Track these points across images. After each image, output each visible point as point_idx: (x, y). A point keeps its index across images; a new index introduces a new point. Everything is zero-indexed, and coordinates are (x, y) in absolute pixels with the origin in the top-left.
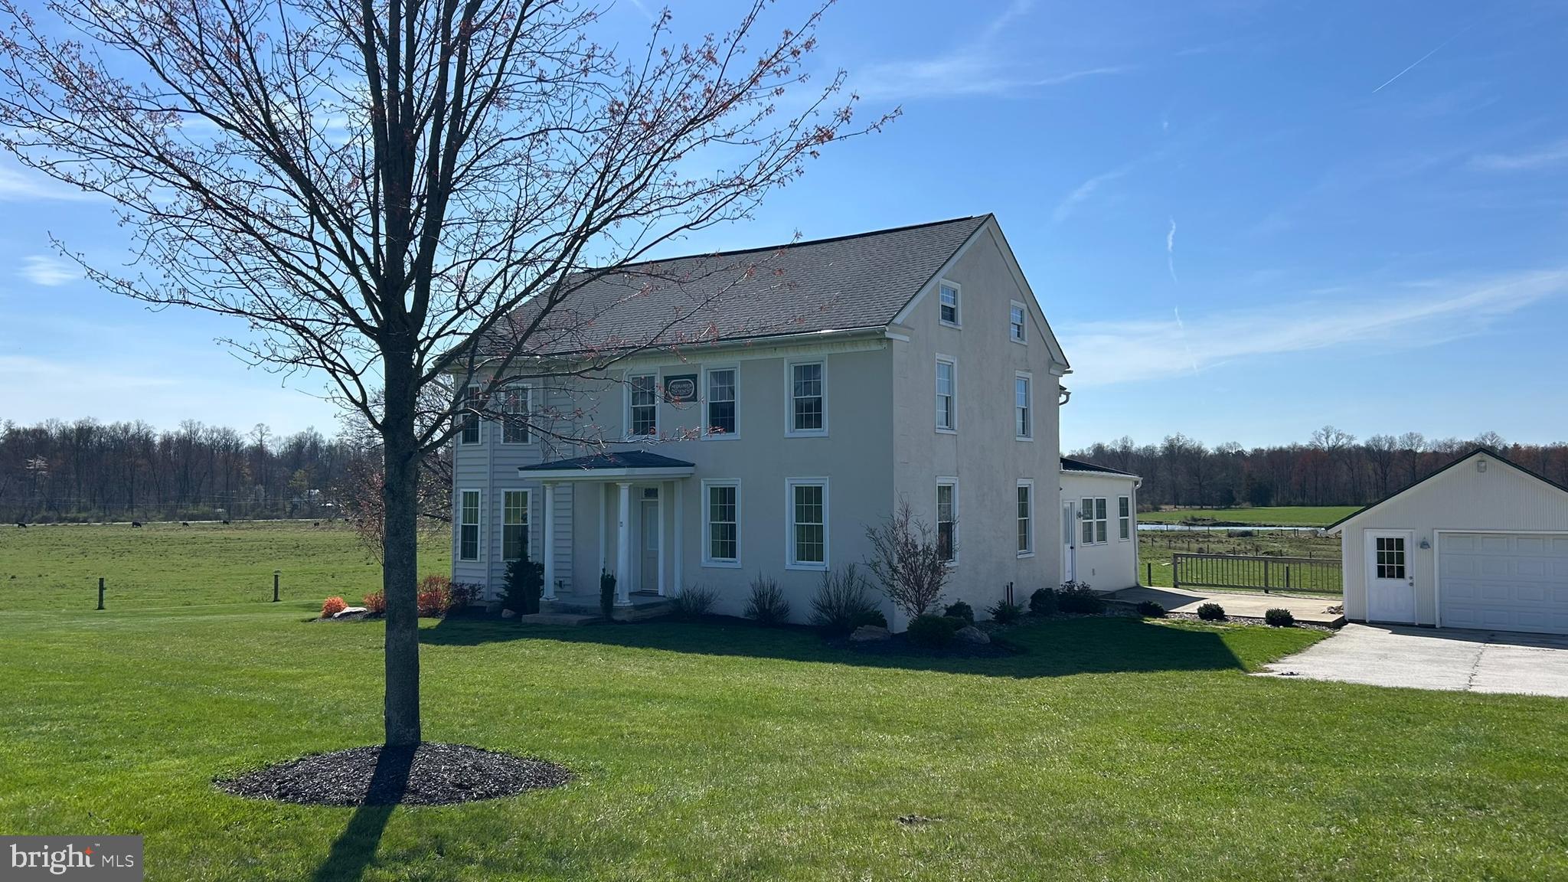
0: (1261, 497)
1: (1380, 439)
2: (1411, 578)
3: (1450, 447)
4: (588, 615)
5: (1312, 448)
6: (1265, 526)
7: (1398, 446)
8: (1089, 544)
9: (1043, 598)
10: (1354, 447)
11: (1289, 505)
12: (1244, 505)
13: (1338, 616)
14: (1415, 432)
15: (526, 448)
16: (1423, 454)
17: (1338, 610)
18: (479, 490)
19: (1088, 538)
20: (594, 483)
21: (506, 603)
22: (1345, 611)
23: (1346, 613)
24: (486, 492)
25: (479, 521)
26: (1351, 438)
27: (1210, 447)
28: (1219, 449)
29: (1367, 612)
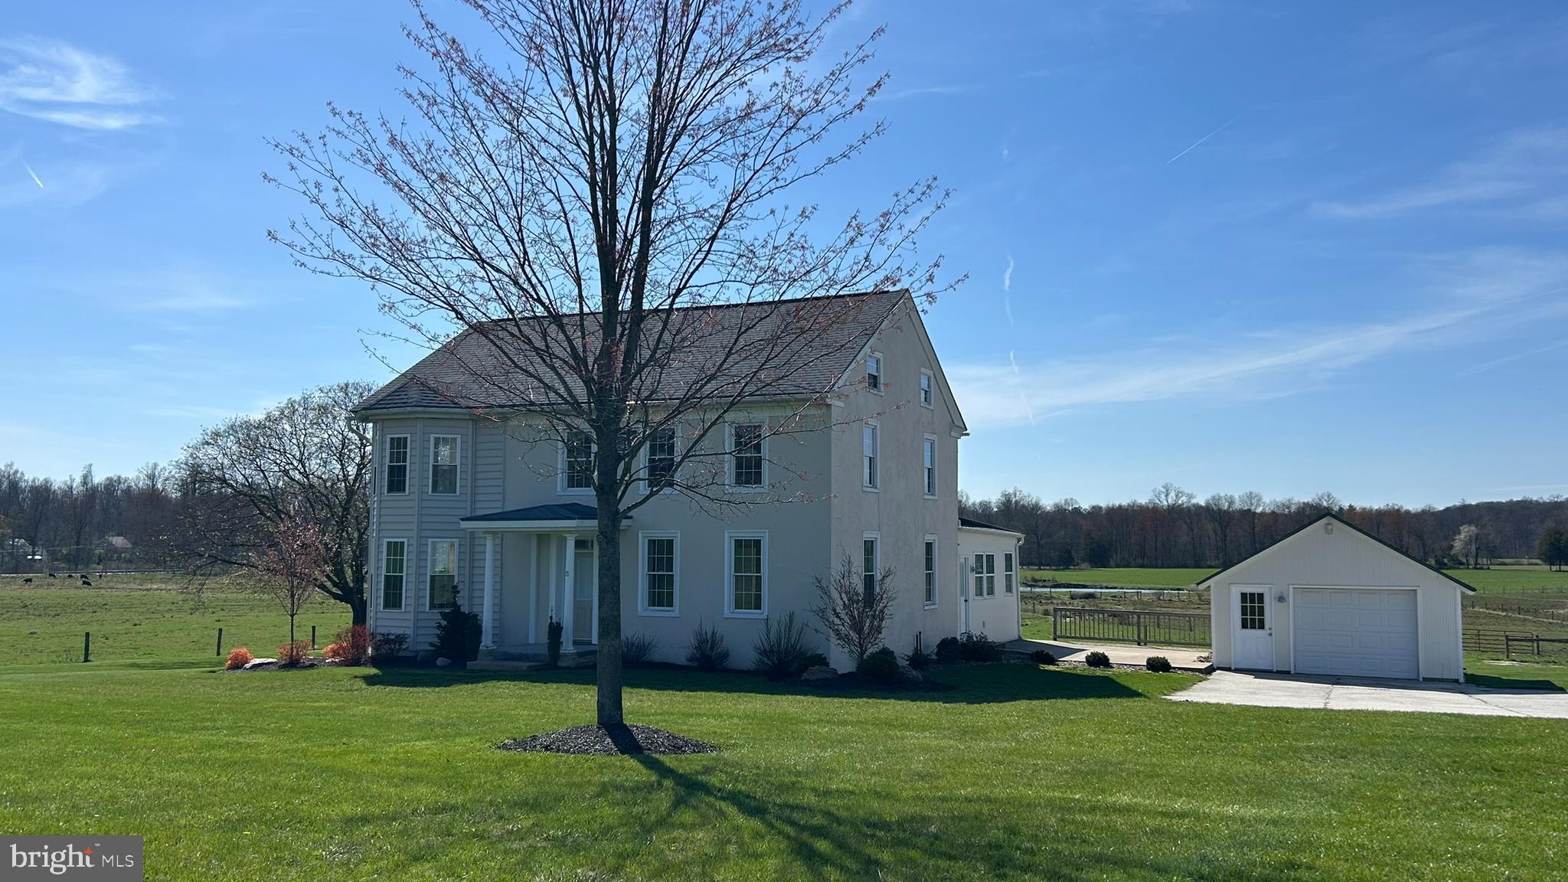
0: (1100, 557)
1: (1220, 498)
2: (1270, 629)
3: (1288, 508)
4: (530, 661)
5: (1151, 506)
6: (1107, 588)
7: (1237, 506)
8: (980, 598)
9: (948, 646)
10: (1194, 505)
11: (1128, 566)
12: (1083, 566)
13: (1206, 665)
14: (1255, 491)
15: (454, 498)
16: (1262, 514)
17: (1206, 659)
18: (405, 540)
19: (979, 593)
20: (527, 535)
21: (438, 651)
22: (1213, 659)
23: (1214, 660)
24: (414, 541)
25: (405, 572)
26: (1190, 496)
27: (1048, 502)
28: (1056, 506)
29: (1233, 659)
